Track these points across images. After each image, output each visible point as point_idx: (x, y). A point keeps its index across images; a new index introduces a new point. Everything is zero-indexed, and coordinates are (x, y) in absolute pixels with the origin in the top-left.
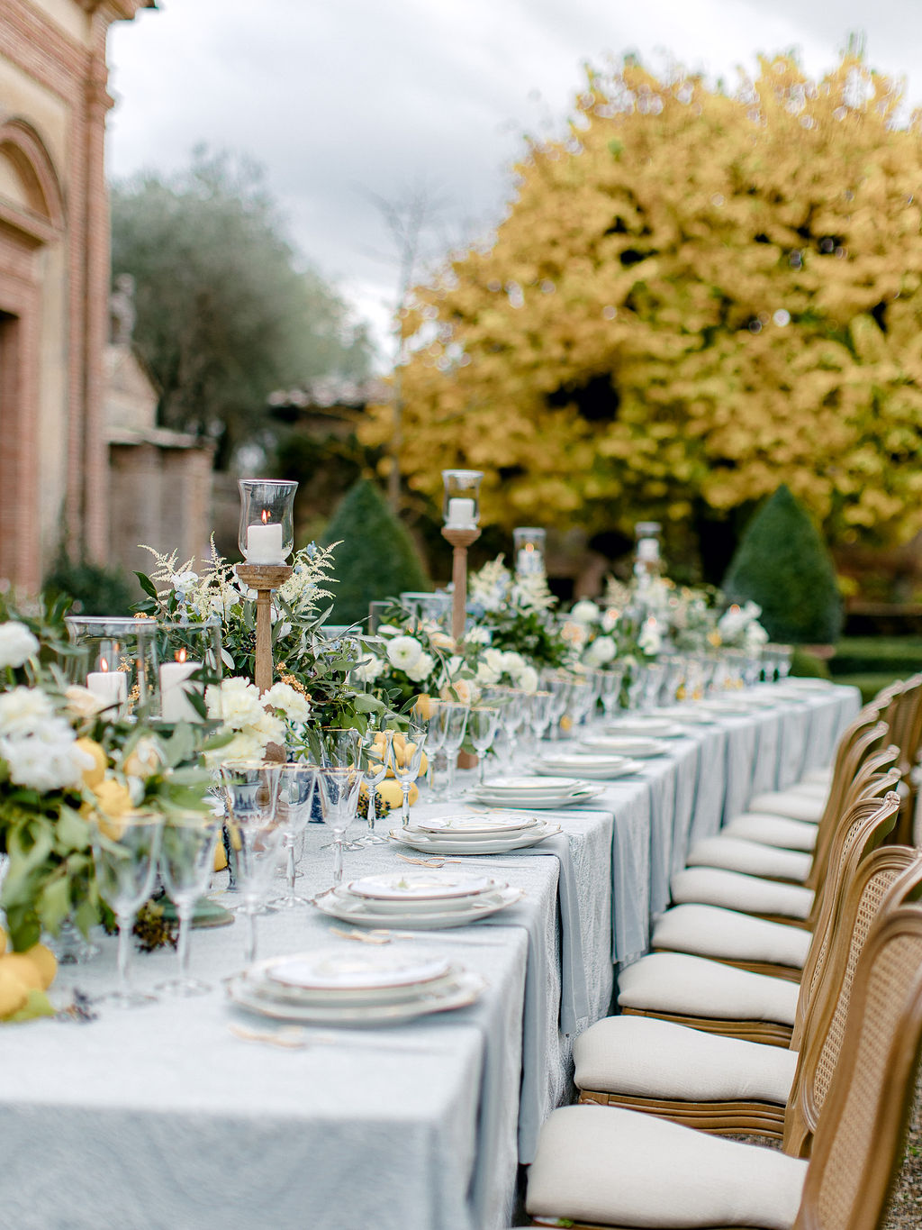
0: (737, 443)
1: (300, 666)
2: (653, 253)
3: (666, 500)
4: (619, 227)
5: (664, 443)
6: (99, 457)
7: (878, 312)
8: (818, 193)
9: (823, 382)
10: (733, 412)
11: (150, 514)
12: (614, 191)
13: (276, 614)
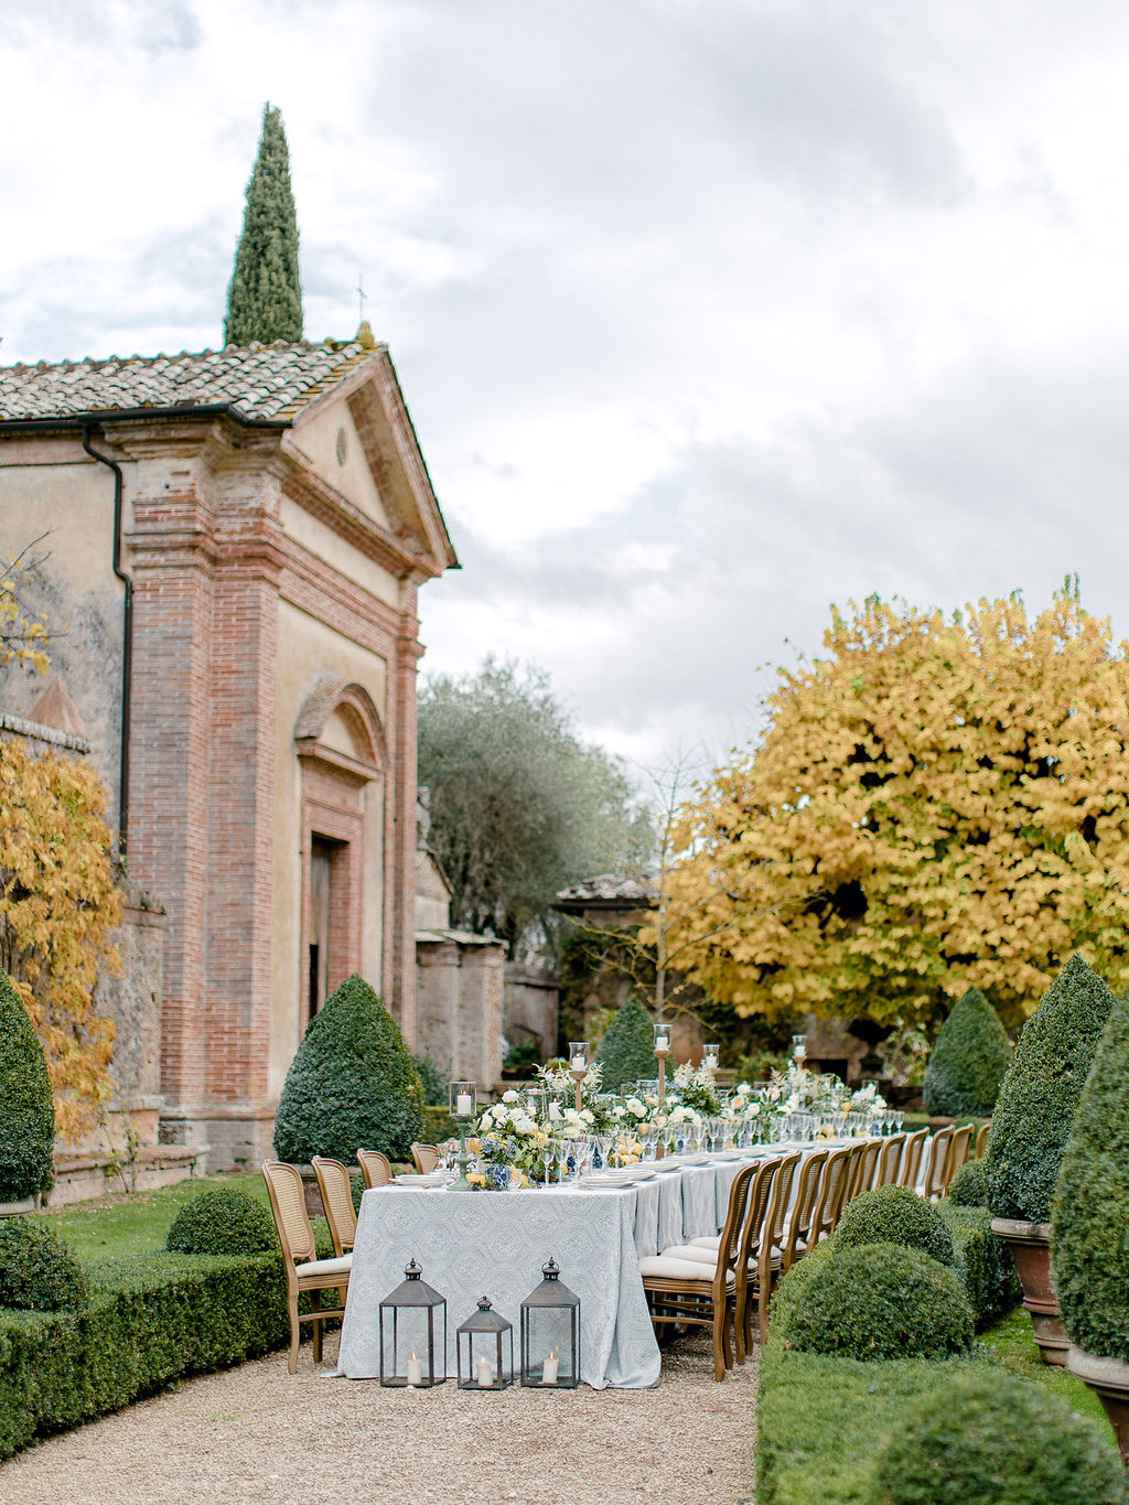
0: (968, 941)
1: (591, 1107)
2: (891, 776)
3: (910, 991)
4: (860, 755)
5: (904, 942)
6: (409, 955)
7: (1088, 828)
8: (1031, 722)
9: (1042, 887)
10: (963, 914)
11: (451, 1009)
12: (853, 725)
13: (582, 1088)
